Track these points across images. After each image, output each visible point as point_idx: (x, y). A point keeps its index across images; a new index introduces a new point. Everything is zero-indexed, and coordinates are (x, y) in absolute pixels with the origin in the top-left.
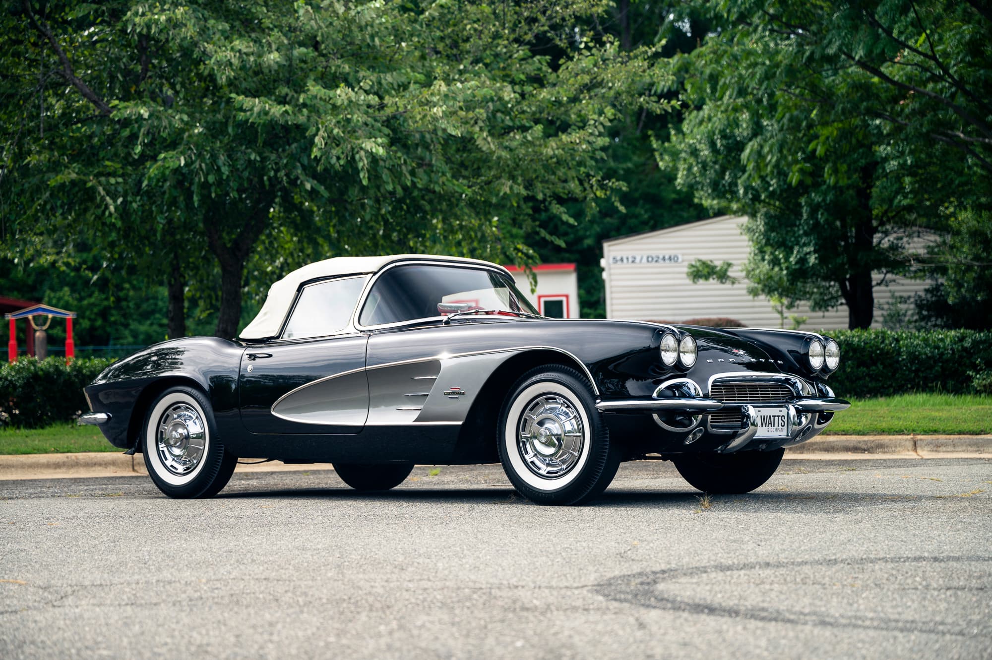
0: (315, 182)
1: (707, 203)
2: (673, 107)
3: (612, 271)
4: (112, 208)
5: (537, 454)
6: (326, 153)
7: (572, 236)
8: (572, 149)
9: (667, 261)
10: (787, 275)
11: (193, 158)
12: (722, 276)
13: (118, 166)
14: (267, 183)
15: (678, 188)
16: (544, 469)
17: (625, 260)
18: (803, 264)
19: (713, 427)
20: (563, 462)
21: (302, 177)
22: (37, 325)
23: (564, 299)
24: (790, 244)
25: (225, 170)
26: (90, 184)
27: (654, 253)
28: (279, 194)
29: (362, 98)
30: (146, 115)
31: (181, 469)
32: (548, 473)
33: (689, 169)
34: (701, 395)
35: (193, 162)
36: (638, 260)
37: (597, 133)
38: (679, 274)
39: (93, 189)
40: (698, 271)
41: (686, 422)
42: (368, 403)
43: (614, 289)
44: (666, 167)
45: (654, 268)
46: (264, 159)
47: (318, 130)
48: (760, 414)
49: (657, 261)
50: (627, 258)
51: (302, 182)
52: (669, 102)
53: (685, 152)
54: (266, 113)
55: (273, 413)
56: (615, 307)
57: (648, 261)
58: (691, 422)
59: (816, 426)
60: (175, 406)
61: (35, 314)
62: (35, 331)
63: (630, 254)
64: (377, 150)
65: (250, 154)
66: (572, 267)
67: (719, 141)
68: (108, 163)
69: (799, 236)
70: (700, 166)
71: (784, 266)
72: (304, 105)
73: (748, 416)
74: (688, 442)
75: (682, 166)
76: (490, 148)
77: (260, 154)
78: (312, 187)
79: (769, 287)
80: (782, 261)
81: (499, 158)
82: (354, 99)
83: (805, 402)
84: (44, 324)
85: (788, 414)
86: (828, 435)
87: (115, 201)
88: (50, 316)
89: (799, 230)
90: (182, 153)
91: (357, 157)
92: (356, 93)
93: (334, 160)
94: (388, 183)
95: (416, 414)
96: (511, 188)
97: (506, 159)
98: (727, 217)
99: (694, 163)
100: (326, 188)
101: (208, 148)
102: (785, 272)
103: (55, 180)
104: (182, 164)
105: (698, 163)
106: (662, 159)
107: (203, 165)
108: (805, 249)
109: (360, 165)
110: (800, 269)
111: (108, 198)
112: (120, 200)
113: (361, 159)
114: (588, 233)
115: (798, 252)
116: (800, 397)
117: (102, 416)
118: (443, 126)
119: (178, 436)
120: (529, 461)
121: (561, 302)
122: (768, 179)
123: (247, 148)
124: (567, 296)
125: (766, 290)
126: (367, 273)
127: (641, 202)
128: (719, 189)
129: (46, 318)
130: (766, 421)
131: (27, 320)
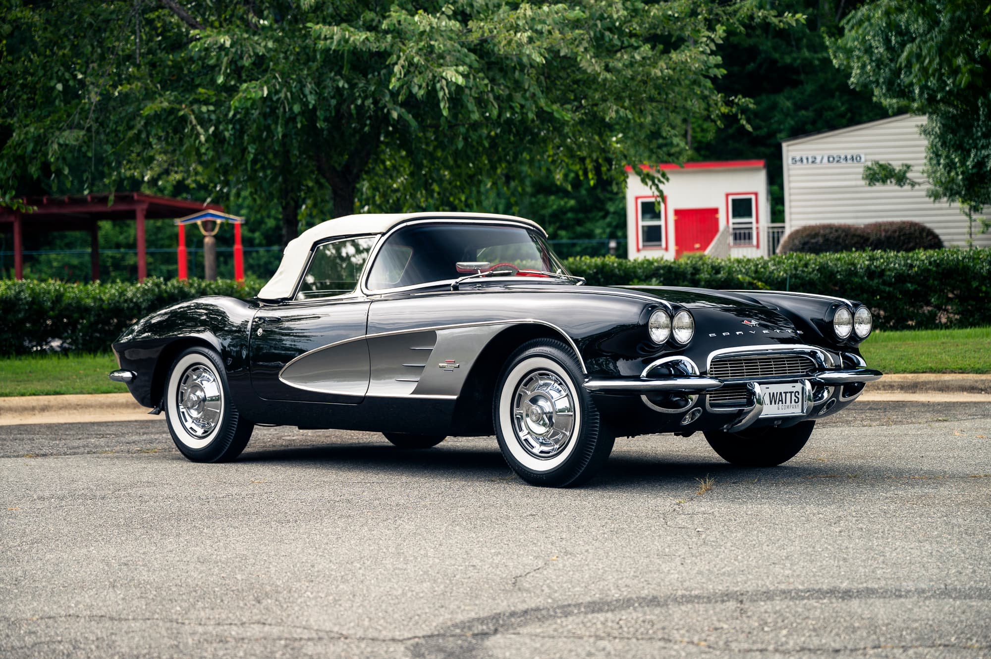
0: (403, 110)
1: (886, 102)
2: (797, 21)
3: (792, 172)
4: (203, 138)
5: (530, 432)
6: (406, 84)
7: (765, 130)
8: (683, 68)
9: (849, 161)
10: (963, 180)
11: (278, 87)
12: (901, 179)
13: (211, 93)
14: (354, 112)
15: (852, 87)
16: (537, 449)
17: (805, 161)
18: (981, 168)
19: (712, 405)
20: (556, 442)
21: (390, 105)
22: (206, 230)
23: (753, 197)
24: (968, 147)
25: (312, 100)
26: (181, 113)
27: (835, 153)
28: (368, 122)
29: (444, 24)
30: (228, 44)
31: (200, 432)
32: (542, 452)
33: (863, 66)
34: (698, 373)
35: (277, 92)
36: (818, 160)
37: (709, 51)
38: (855, 175)
39: (184, 120)
40: (875, 174)
41: (683, 403)
42: (369, 375)
43: (792, 191)
44: (840, 65)
45: (835, 168)
46: (353, 86)
47: (399, 58)
48: (768, 391)
49: (838, 161)
50: (807, 159)
51: (388, 111)
52: (793, 16)
53: (859, 49)
54: (347, 41)
55: (281, 379)
56: (793, 210)
57: (829, 161)
58: (687, 402)
59: (841, 399)
60: (195, 367)
61: (204, 219)
62: (204, 237)
63: (810, 154)
64: (456, 79)
65: (338, 81)
66: (761, 164)
67: (893, 38)
68: (201, 90)
69: (978, 138)
70: (874, 64)
71: (959, 170)
72: (386, 32)
73: (754, 394)
74: (685, 423)
75: (855, 65)
76: (594, 70)
77: (348, 81)
78: (400, 116)
79: (949, 190)
80: (958, 165)
81: (605, 80)
82: (435, 25)
83: (827, 375)
84: (213, 230)
85: (803, 388)
86: (944, 373)
87: (206, 131)
88: (219, 221)
89: (977, 131)
90: (266, 83)
91: (438, 86)
92: (439, 18)
93: (415, 90)
94: (473, 112)
95: (413, 386)
96: (617, 112)
97: (612, 81)
98: (908, 115)
99: (868, 62)
100: (414, 116)
101: (294, 77)
102: (960, 177)
103: (149, 109)
104: (265, 95)
105: (871, 60)
106: (835, 57)
107: (289, 94)
108: (983, 152)
109: (441, 94)
110: (978, 174)
111: (199, 127)
112: (212, 129)
113: (442, 88)
114: (782, 127)
115: (976, 155)
116: (823, 370)
117: (128, 375)
118: (528, 52)
119: (195, 398)
120: (523, 438)
121: (750, 200)
122: (945, 78)
123: (335, 75)
124: (756, 194)
125: (948, 194)
126: (376, 234)
127: (837, 94)
128: (895, 88)
129: (214, 223)
130: (774, 399)
131: (195, 226)
